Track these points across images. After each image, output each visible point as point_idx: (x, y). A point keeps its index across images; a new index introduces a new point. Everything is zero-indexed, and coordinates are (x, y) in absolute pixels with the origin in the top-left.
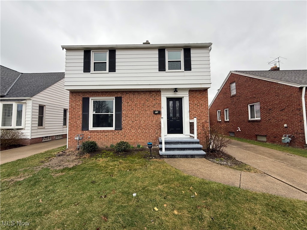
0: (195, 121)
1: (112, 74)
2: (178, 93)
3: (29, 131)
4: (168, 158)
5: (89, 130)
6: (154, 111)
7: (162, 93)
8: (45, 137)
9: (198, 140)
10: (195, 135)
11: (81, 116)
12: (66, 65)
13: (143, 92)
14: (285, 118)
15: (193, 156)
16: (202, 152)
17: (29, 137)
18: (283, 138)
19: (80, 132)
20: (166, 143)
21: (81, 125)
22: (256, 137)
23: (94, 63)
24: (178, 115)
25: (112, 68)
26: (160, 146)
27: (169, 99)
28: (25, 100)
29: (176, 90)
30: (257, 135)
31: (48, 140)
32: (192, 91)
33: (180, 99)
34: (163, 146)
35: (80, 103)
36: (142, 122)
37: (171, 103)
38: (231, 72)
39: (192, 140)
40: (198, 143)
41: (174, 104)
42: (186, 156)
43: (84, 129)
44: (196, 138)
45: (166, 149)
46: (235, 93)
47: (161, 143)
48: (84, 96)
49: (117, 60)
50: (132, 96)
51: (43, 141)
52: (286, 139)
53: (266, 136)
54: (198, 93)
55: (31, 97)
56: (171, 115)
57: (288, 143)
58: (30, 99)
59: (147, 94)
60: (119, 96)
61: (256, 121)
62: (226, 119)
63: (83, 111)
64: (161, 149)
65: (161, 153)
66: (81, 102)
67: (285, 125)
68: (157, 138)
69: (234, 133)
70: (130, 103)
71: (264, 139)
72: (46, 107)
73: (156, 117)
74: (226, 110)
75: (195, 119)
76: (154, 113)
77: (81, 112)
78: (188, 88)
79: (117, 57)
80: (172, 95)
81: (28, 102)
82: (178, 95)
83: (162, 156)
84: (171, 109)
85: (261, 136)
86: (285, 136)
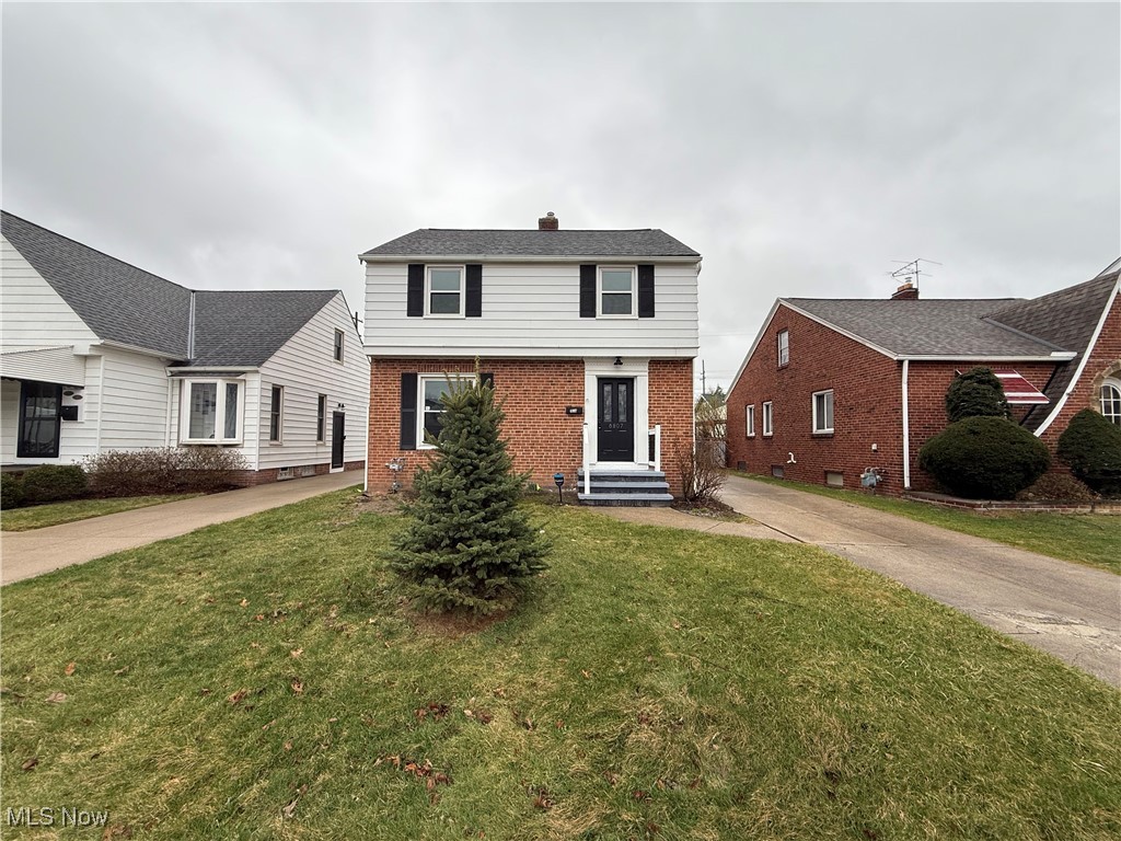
0: (657, 431)
1: (473, 321)
2: (623, 367)
3: (255, 452)
4: (595, 506)
5: (418, 448)
6: (568, 409)
7: (587, 367)
8: (283, 469)
9: (663, 474)
10: (657, 464)
11: (398, 418)
12: (366, 297)
13: (542, 362)
14: (875, 429)
15: (646, 503)
16: (669, 497)
17: (255, 467)
18: (862, 476)
19: (396, 453)
20: (593, 478)
21: (398, 437)
22: (826, 478)
23: (432, 294)
24: (622, 418)
25: (474, 309)
26: (579, 484)
27: (602, 381)
28: (243, 373)
29: (618, 361)
30: (826, 472)
31: (287, 477)
32: (656, 364)
33: (629, 382)
34: (587, 484)
35: (396, 387)
36: (540, 432)
37: (607, 388)
38: (778, 301)
39: (651, 473)
40: (661, 479)
41: (615, 394)
42: (633, 503)
43: (404, 447)
44: (658, 469)
45: (593, 490)
46: (787, 361)
47: (582, 478)
48: (405, 371)
49: (484, 290)
50: (516, 372)
51: (279, 478)
52: (869, 478)
53: (841, 473)
54: (669, 368)
55: (259, 365)
56: (608, 418)
57: (872, 486)
58: (257, 372)
59: (553, 368)
60: (486, 371)
61: (826, 436)
62: (768, 431)
63: (404, 406)
64: (582, 489)
65: (580, 496)
66: (399, 384)
67: (874, 447)
68: (574, 470)
69: (781, 468)
70: (513, 387)
71: (839, 481)
72: (286, 390)
73: (572, 422)
74: (767, 406)
75: (658, 427)
76: (568, 412)
77: (398, 408)
78: (647, 358)
79: (484, 281)
80: (609, 371)
81: (249, 377)
82: (625, 371)
83: (582, 503)
84: (608, 402)
85: (833, 472)
86: (868, 471)
